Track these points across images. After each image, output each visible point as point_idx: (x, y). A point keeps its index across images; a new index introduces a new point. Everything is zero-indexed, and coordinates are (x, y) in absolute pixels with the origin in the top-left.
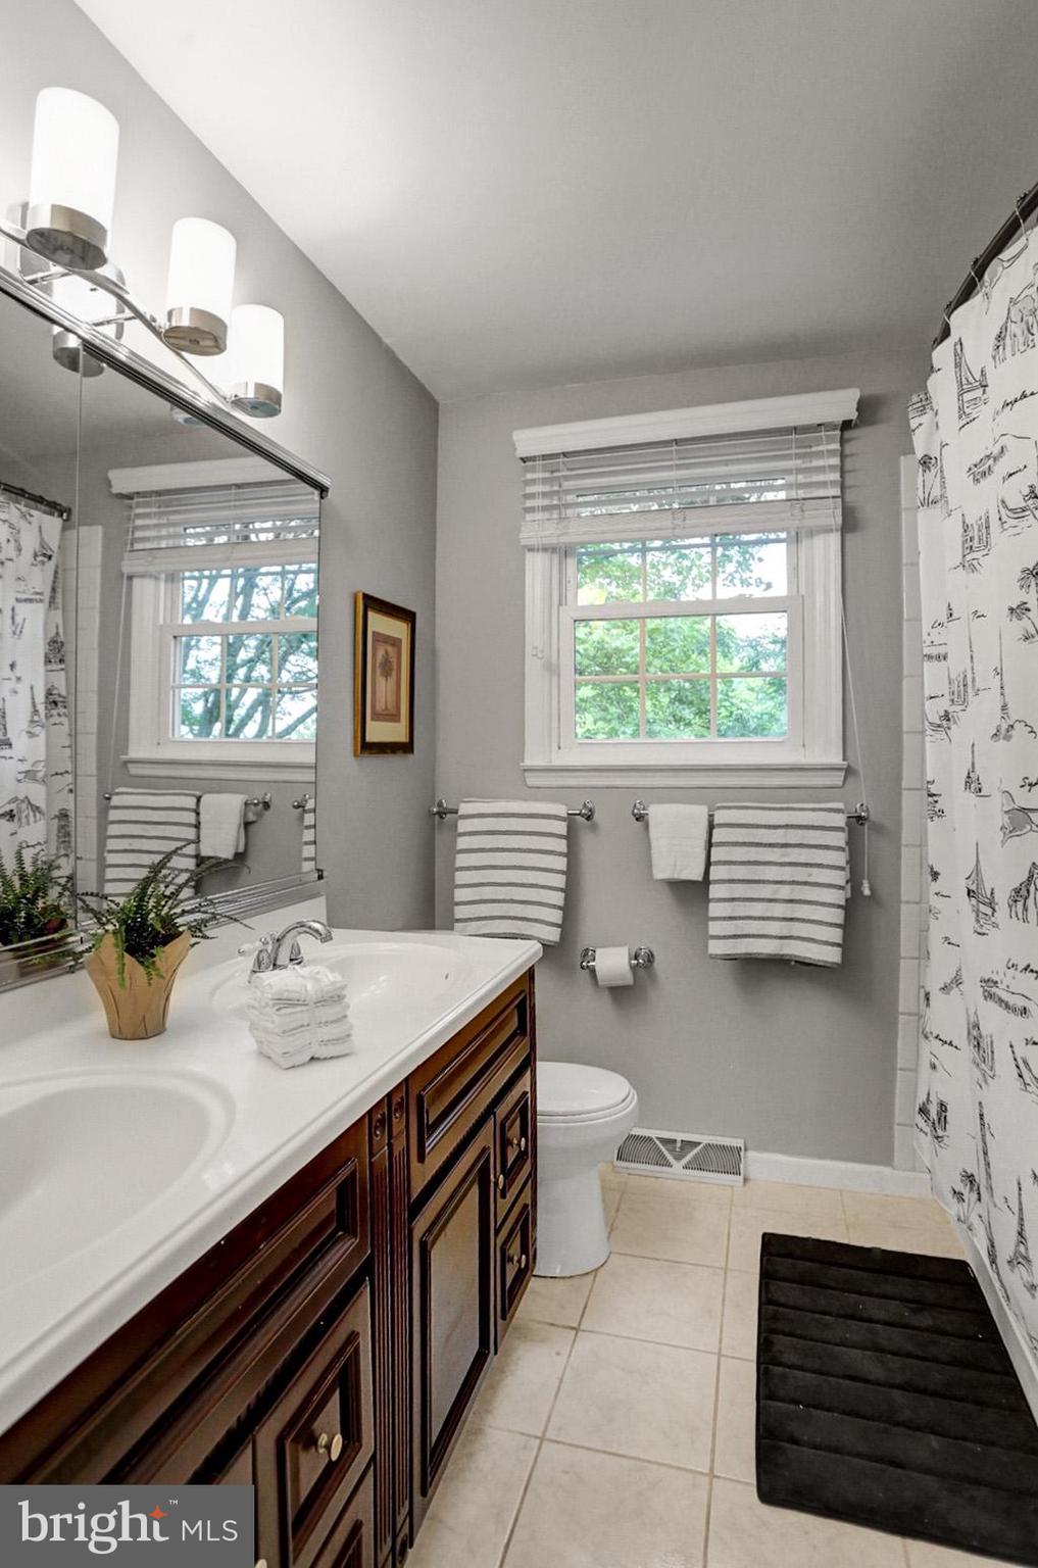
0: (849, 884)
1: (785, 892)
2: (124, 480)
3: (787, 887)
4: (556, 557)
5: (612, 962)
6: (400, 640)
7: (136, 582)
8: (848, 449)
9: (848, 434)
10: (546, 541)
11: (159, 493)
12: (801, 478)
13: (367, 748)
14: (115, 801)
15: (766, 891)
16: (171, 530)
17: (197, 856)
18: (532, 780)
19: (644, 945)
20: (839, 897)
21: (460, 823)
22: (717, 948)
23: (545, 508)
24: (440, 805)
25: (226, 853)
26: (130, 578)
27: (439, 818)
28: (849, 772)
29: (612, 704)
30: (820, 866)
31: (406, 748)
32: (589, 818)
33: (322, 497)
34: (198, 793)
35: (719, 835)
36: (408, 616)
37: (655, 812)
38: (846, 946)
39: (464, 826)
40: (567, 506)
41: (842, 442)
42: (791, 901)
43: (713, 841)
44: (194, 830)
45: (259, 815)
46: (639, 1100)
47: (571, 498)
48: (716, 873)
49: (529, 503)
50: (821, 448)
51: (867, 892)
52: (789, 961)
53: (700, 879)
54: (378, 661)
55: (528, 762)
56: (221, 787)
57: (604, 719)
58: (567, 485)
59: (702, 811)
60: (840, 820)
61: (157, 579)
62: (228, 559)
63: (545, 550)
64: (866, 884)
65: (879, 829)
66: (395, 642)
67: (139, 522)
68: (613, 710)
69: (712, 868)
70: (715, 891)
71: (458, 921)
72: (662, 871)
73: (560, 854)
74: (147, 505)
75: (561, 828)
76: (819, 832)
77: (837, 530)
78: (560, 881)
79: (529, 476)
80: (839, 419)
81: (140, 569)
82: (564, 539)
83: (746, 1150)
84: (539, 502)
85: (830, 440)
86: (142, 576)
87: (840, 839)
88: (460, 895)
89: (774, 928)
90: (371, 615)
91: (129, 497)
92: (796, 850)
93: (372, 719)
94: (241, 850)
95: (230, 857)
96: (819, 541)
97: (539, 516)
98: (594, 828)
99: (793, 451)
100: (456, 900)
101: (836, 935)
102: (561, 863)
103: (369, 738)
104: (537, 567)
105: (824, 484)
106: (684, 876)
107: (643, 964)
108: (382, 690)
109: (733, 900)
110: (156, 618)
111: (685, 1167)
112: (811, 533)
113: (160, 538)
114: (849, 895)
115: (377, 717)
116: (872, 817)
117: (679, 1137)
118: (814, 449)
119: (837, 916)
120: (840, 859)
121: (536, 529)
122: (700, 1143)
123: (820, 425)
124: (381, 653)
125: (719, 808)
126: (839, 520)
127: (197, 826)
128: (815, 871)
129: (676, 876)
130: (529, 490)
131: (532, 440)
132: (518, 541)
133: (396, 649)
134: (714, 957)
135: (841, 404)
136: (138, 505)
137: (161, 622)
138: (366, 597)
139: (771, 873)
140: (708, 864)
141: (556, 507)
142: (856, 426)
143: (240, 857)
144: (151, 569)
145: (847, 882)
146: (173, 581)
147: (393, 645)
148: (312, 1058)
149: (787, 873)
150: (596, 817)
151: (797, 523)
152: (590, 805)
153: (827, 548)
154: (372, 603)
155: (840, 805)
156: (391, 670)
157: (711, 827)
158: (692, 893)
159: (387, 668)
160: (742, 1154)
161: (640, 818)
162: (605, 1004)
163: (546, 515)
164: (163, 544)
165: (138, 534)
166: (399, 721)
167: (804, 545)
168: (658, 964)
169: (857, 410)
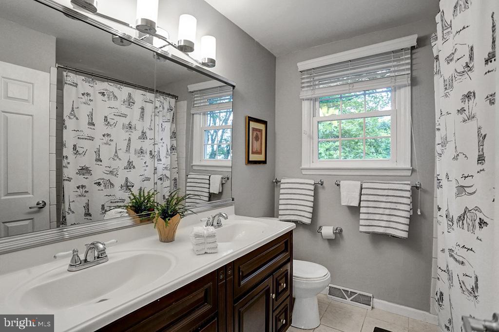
0: (412, 210)
1: (387, 212)
2: (192, 87)
3: (388, 210)
4: (312, 102)
5: (328, 231)
6: (262, 130)
7: (195, 115)
8: (414, 56)
9: (414, 51)
10: (308, 97)
11: (200, 91)
12: (396, 68)
13: (249, 162)
14: (189, 176)
15: (381, 211)
16: (204, 101)
17: (209, 193)
18: (304, 172)
19: (339, 226)
20: (407, 215)
21: (281, 185)
22: (362, 229)
23: (308, 86)
24: (276, 179)
25: (216, 192)
26: (193, 115)
27: (275, 184)
28: (413, 171)
29: (347, 147)
30: (401, 203)
31: (264, 162)
32: (322, 185)
33: (233, 89)
34: (210, 175)
35: (364, 191)
36: (265, 123)
37: (342, 183)
38: (409, 232)
39: (282, 186)
40: (316, 85)
41: (412, 54)
42: (390, 215)
43: (362, 193)
44: (208, 185)
45: (226, 181)
46: (331, 276)
47: (317, 82)
48: (363, 204)
49: (303, 85)
50: (403, 57)
51: (419, 213)
52: (389, 235)
53: (357, 206)
54: (254, 136)
55: (303, 167)
56: (216, 173)
57: (344, 152)
58: (316, 78)
59: (359, 183)
60: (409, 188)
61: (200, 114)
62: (217, 108)
63: (308, 99)
64: (419, 210)
65: (425, 191)
66: (260, 131)
67: (195, 99)
68: (347, 149)
69: (361, 202)
70: (362, 210)
71: (280, 215)
72: (344, 202)
73: (311, 196)
74: (197, 94)
75: (312, 188)
76: (400, 192)
77: (408, 86)
78: (311, 204)
79: (303, 77)
80: (409, 46)
81: (195, 112)
82: (314, 96)
83: (373, 298)
84: (306, 85)
85: (406, 54)
86: (196, 114)
87: (408, 194)
88: (281, 207)
89: (383, 224)
90: (251, 122)
91: (193, 92)
92: (392, 197)
93: (252, 154)
94: (221, 191)
95: (217, 193)
96: (403, 90)
97: (306, 89)
98: (324, 188)
99: (393, 59)
100: (279, 208)
101: (406, 228)
102: (312, 199)
103: (250, 160)
104: (306, 105)
105: (404, 70)
106: (352, 205)
107: (339, 233)
108: (255, 145)
109: (368, 213)
110: (200, 126)
111: (351, 300)
112: (400, 87)
113: (202, 103)
114: (412, 214)
115: (253, 153)
116: (422, 187)
117: (350, 290)
118: (401, 58)
119: (407, 221)
120: (408, 201)
121: (306, 93)
122: (356, 293)
123: (402, 49)
124: (255, 134)
125: (365, 182)
126: (410, 82)
127: (209, 184)
128: (398, 205)
129: (349, 205)
130: (303, 81)
131: (303, 65)
132: (299, 97)
133: (260, 133)
134: (361, 232)
135: (411, 40)
136: (195, 94)
137: (201, 126)
138: (249, 117)
139: (383, 205)
140: (360, 201)
141: (311, 86)
142: (417, 48)
143: (221, 193)
144: (198, 112)
145: (411, 209)
146: (205, 115)
147: (259, 131)
148: (206, 253)
149: (388, 205)
150: (324, 184)
151: (393, 85)
152: (322, 181)
153: (406, 92)
154: (251, 119)
155: (409, 182)
156: (259, 138)
157: (362, 188)
158: (355, 210)
159: (257, 138)
160: (372, 299)
161: (338, 185)
162: (326, 244)
163: (309, 88)
164: (202, 104)
165: (195, 102)
166: (261, 154)
167: (397, 91)
168: (344, 233)
169: (417, 42)
